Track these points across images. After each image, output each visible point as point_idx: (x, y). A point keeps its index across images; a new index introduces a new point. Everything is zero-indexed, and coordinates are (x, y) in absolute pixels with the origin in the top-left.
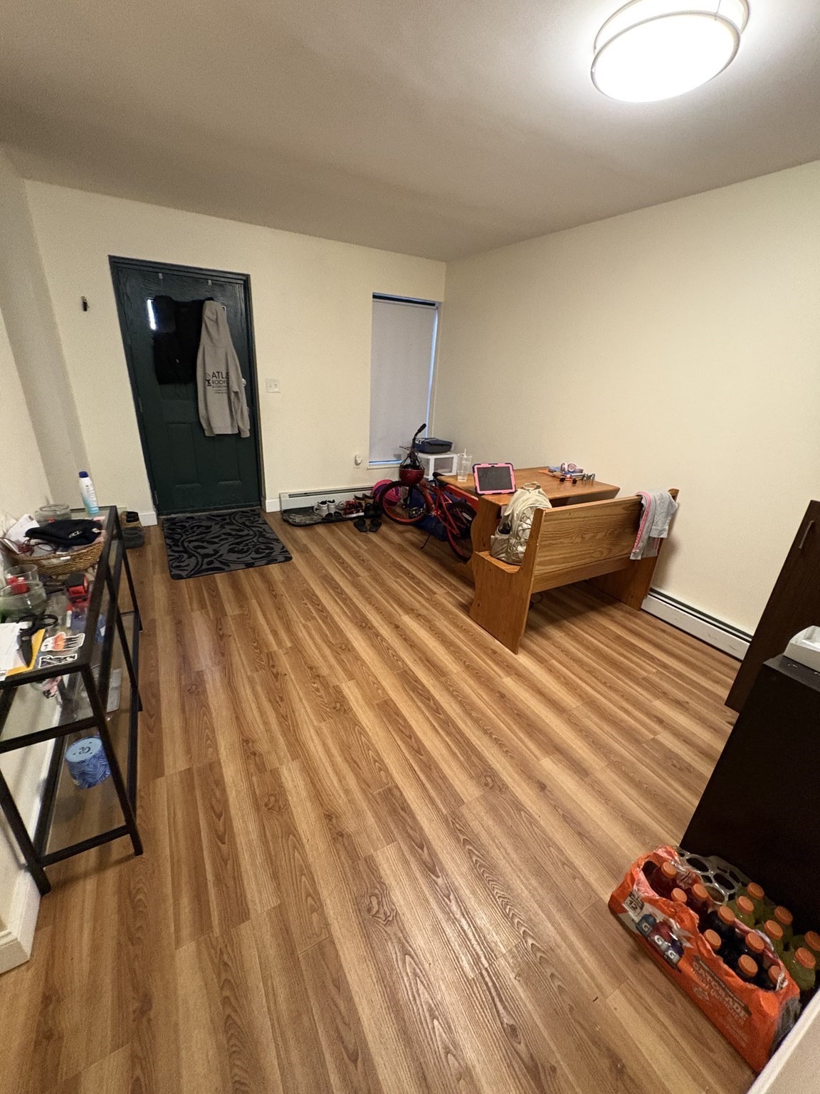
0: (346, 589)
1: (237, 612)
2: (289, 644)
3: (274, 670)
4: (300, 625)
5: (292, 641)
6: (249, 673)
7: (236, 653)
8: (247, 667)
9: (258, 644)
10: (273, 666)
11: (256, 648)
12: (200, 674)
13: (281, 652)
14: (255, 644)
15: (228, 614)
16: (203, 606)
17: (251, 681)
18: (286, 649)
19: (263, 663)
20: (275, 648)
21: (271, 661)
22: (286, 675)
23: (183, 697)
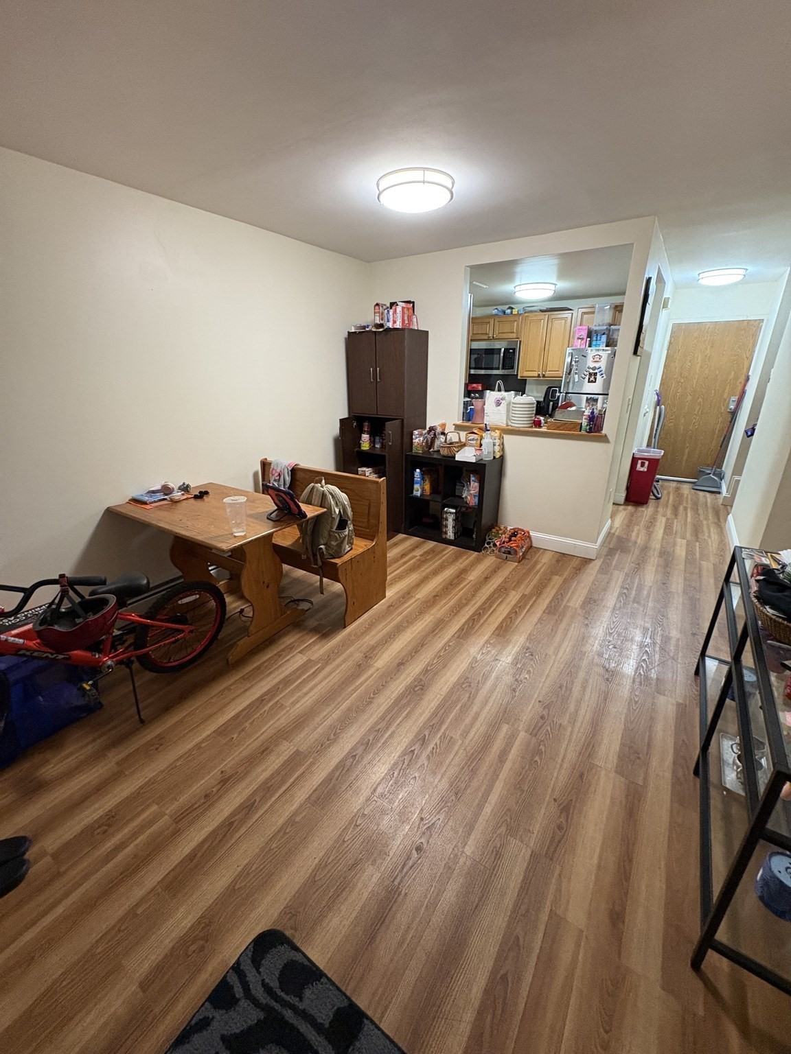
0: (347, 748)
1: (514, 842)
2: (505, 728)
3: (545, 713)
4: (467, 741)
5: (499, 729)
6: (569, 729)
7: (565, 765)
8: (567, 737)
9: (533, 756)
10: (542, 717)
11: (540, 753)
12: (620, 770)
13: (522, 726)
14: (537, 758)
15: (529, 852)
16: (556, 923)
17: (573, 721)
18: (512, 725)
19: (549, 729)
20: (522, 736)
21: (540, 724)
22: (540, 702)
23: (647, 754)
